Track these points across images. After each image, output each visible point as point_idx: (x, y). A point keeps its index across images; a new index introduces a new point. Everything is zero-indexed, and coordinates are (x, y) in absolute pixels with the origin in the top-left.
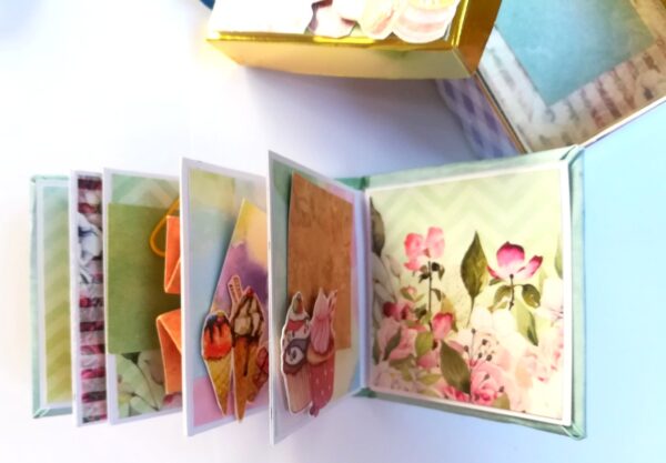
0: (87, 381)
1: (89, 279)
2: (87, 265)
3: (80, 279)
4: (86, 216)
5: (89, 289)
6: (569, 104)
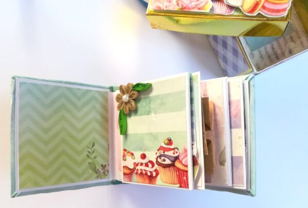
6: (260, 52)
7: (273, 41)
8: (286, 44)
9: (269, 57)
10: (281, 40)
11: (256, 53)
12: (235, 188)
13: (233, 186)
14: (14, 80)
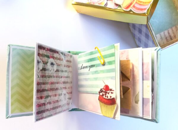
0: (38, 108)
1: (39, 76)
2: (39, 72)
3: (37, 76)
4: (40, 57)
5: (39, 80)
6: (161, 35)
7: (169, 28)
10: (174, 28)
11: (158, 36)
12: (144, 118)
13: (143, 117)
14: (9, 47)
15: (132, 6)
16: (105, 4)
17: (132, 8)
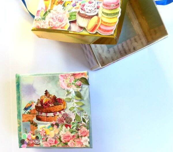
6: (114, 49)
7: (123, 41)
8: (131, 44)
9: (120, 52)
11: (111, 49)
15: (97, 28)
16: (69, 28)
17: (97, 30)
